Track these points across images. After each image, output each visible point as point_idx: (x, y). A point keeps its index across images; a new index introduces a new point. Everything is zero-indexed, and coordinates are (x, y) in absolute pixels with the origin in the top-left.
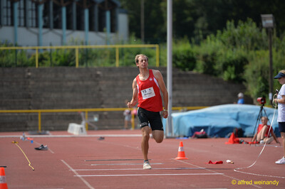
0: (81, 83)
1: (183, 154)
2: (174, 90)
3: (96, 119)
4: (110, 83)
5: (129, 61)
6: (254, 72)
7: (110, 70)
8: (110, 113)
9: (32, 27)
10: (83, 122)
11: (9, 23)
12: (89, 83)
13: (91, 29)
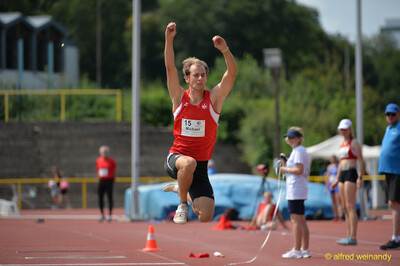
0: (12, 143)
1: (153, 244)
2: (142, 153)
3: (33, 194)
4: (53, 143)
5: (80, 113)
6: (254, 130)
7: (54, 125)
10: (15, 198)
12: (24, 143)
13: (27, 67)
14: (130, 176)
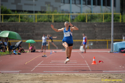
0: (88, 29)
3: (92, 44)
4: (100, 29)
7: (101, 24)
8: (99, 42)
9: (78, 4)
11: (68, 2)
12: (91, 29)
14: (111, 39)
